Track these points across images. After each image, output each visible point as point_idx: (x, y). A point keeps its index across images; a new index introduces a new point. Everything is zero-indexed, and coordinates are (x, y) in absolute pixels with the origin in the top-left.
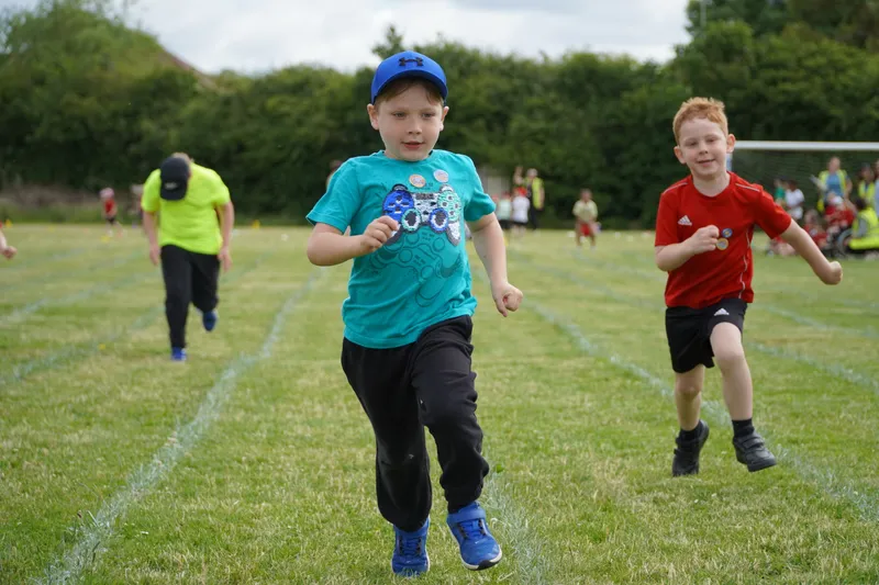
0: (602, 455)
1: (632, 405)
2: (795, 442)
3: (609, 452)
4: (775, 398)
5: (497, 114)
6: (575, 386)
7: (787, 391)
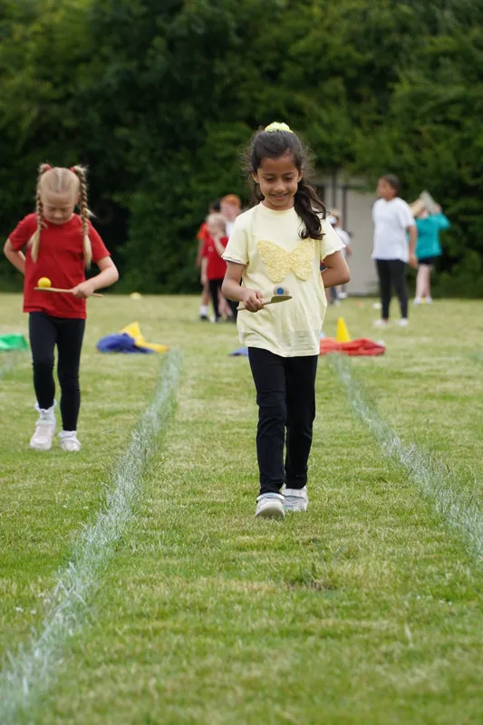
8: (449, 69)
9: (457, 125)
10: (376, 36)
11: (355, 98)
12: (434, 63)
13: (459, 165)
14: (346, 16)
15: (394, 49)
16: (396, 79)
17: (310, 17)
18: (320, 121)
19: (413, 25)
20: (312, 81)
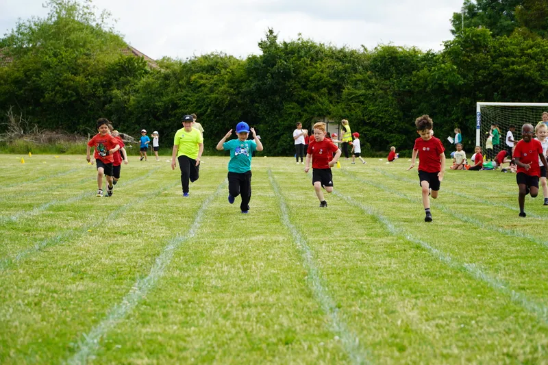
0: (403, 297)
1: (422, 266)
2: (523, 289)
3: (407, 295)
4: (509, 261)
5: (335, 84)
6: (385, 254)
7: (517, 257)
8: (360, 85)
9: (363, 103)
10: (337, 74)
11: (330, 94)
12: (355, 84)
13: (363, 116)
14: (328, 67)
15: (343, 78)
16: (344, 88)
17: (316, 68)
18: (319, 101)
19: (349, 71)
20: (317, 89)
